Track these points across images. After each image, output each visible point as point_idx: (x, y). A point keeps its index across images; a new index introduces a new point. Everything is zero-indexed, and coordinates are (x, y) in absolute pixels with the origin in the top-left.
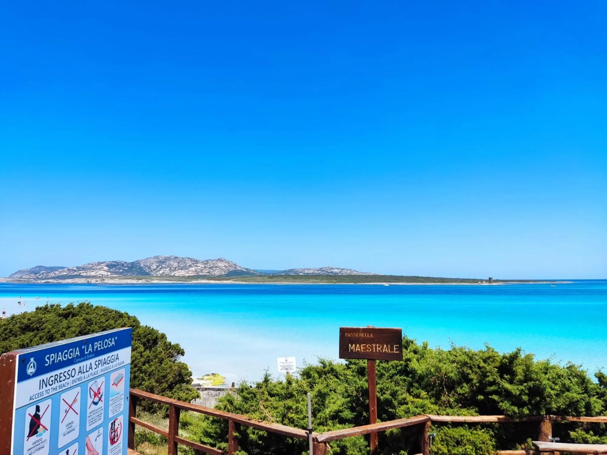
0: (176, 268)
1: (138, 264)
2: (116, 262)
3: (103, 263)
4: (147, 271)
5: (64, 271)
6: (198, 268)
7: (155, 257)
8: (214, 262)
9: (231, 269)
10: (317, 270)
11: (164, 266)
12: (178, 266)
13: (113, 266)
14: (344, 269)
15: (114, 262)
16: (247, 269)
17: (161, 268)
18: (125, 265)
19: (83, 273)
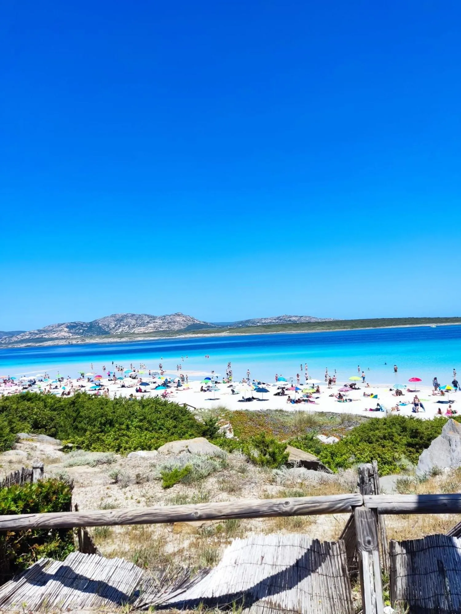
0: (134, 325)
1: (96, 323)
2: (75, 323)
3: (62, 324)
4: (107, 330)
5: (26, 335)
6: (156, 324)
7: (112, 316)
8: (171, 317)
9: (190, 323)
10: (275, 320)
11: (122, 324)
12: (137, 323)
13: (72, 327)
14: (302, 317)
15: (73, 323)
16: (204, 322)
17: (119, 327)
18: (84, 325)
19: (45, 335)
